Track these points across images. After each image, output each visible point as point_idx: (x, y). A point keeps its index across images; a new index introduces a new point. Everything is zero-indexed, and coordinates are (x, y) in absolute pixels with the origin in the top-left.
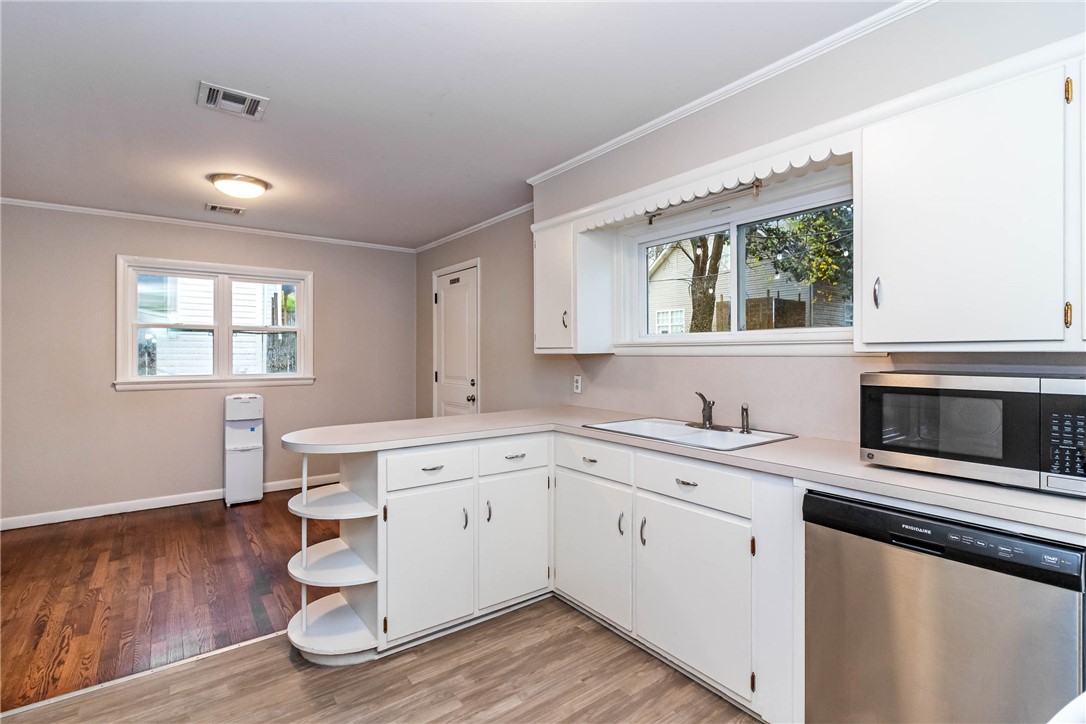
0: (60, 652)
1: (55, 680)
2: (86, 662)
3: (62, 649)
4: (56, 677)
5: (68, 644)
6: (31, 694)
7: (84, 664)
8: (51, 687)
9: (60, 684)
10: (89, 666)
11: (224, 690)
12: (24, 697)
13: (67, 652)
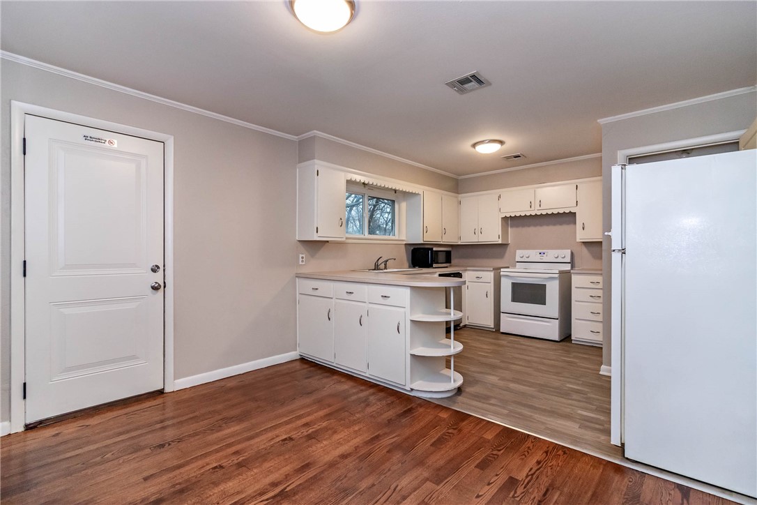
0: (535, 473)
1: (547, 452)
2: (526, 453)
3: (532, 475)
4: (545, 454)
5: (527, 476)
6: (560, 452)
7: (528, 452)
8: (551, 448)
9: (545, 449)
10: (526, 449)
11: (493, 401)
12: (565, 453)
13: (531, 469)
